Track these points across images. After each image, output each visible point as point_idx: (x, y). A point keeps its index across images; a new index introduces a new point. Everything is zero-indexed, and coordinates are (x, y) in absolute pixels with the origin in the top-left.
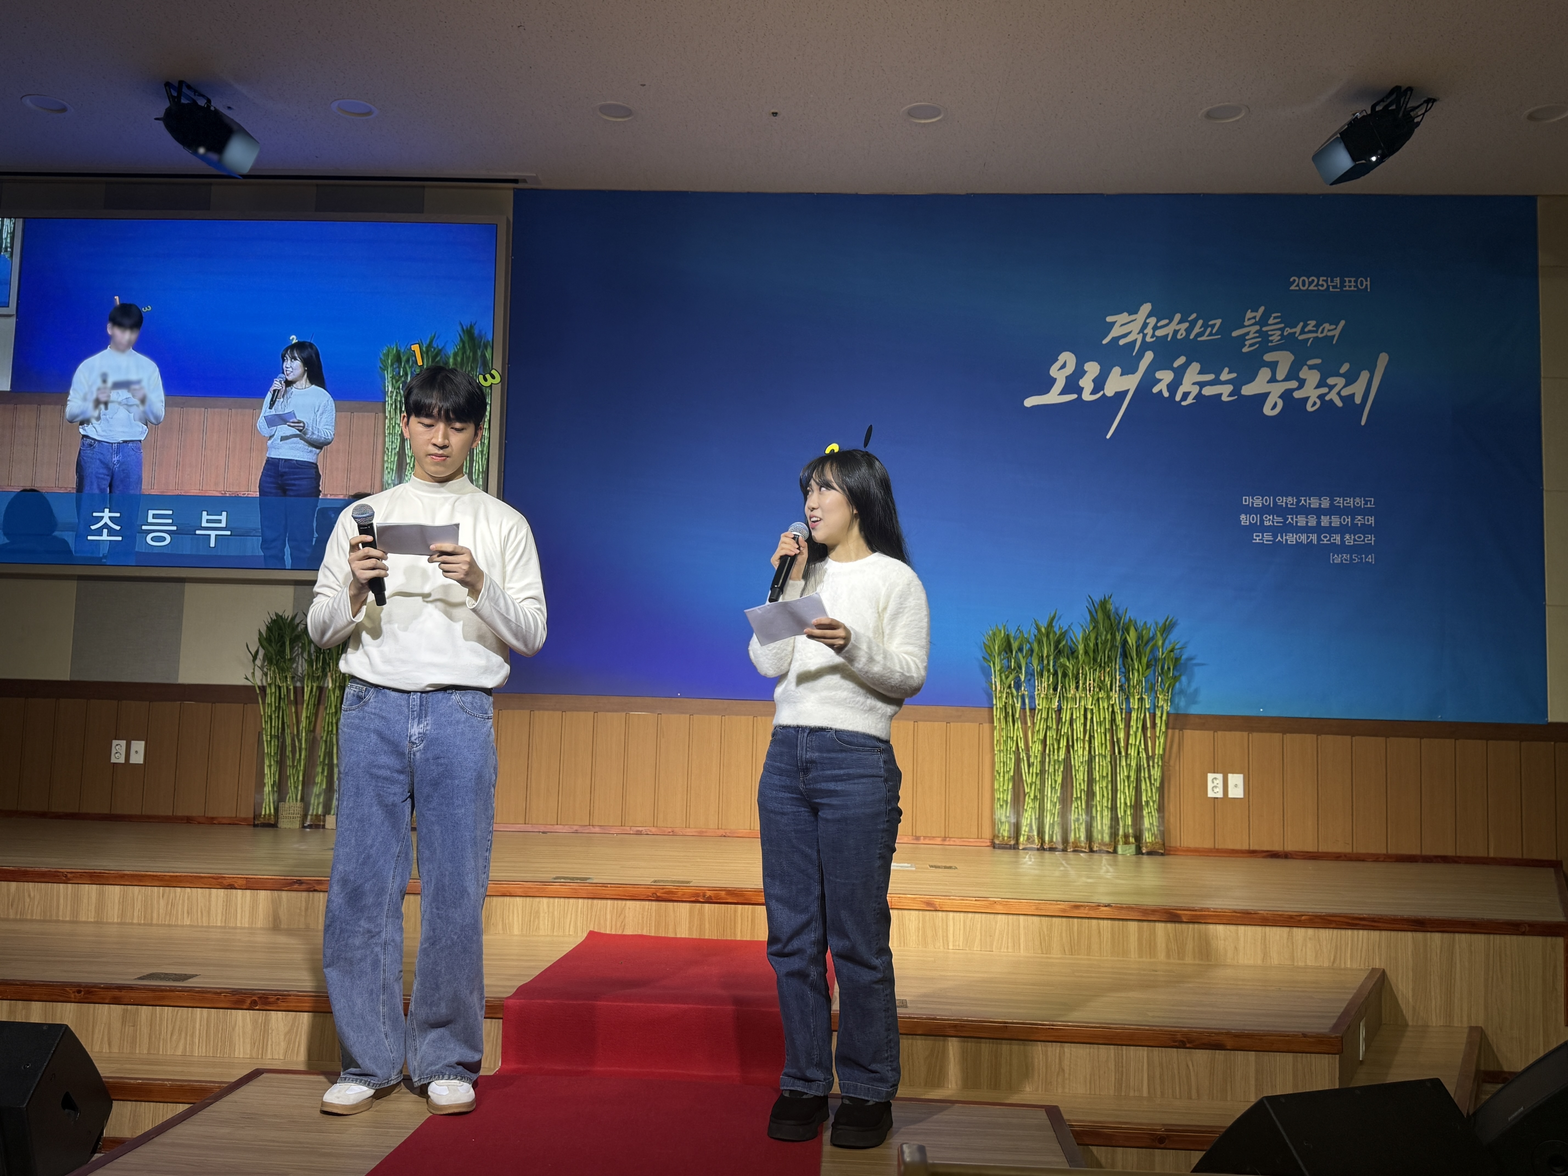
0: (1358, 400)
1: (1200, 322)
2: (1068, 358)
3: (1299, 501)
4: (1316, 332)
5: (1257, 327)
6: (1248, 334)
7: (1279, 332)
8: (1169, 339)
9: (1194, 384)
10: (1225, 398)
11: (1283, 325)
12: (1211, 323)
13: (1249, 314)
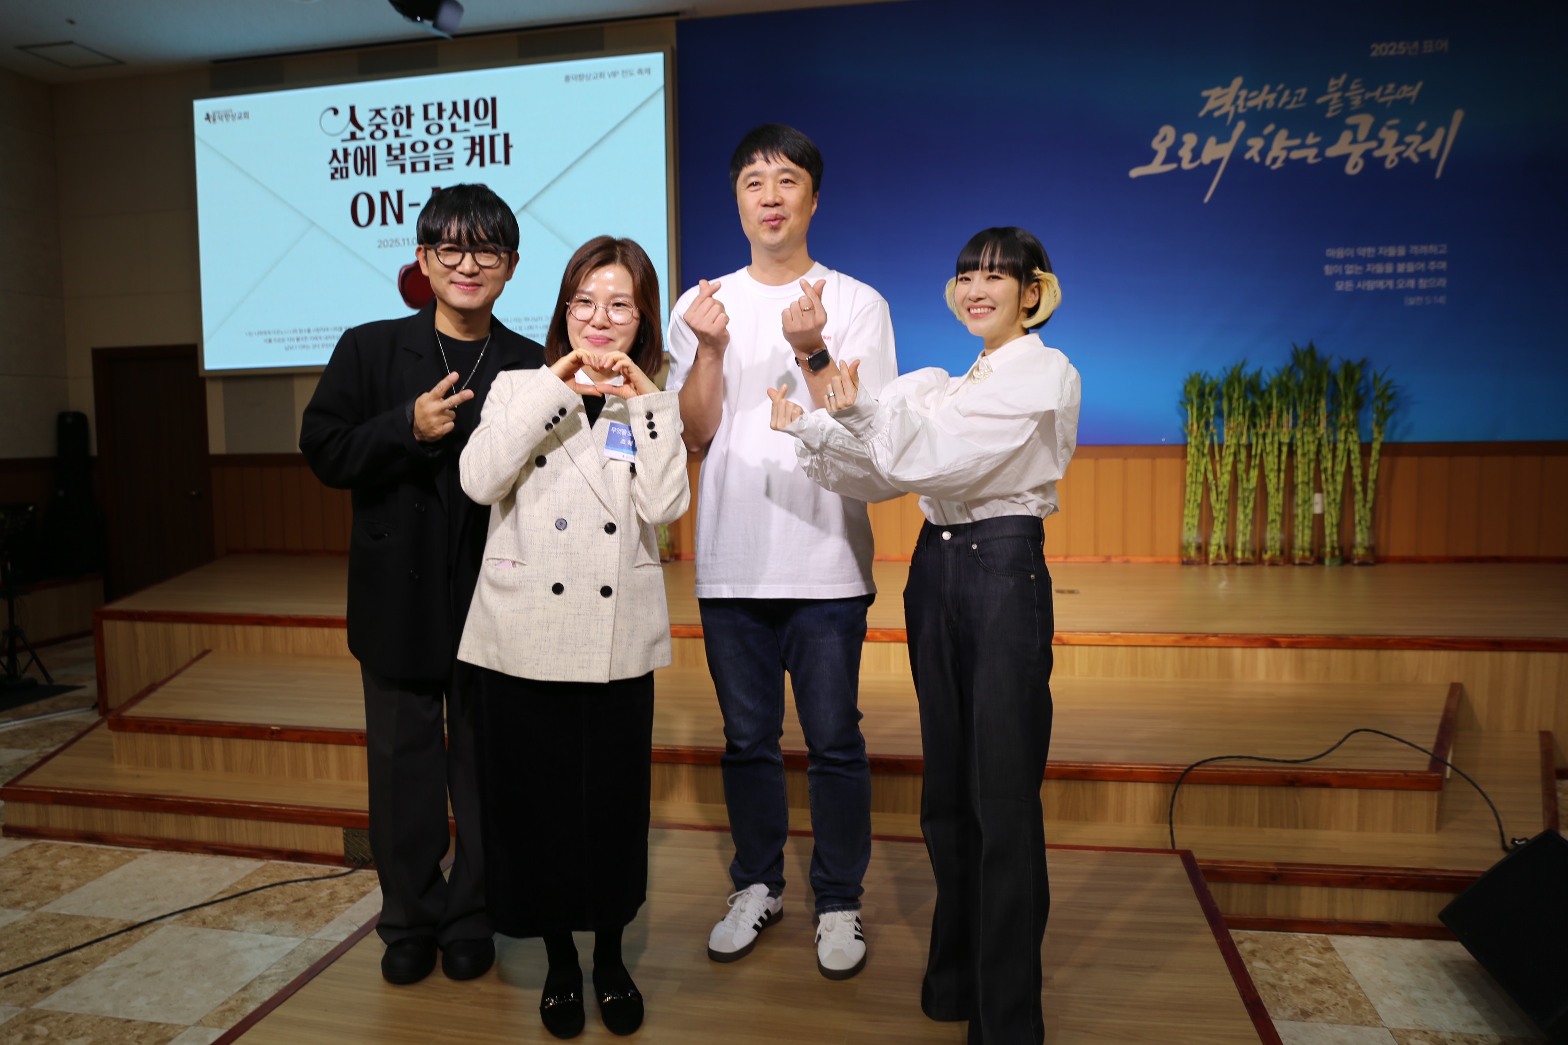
0: (1433, 155)
1: (1287, 93)
2: (1168, 132)
3: (1377, 251)
4: (1394, 93)
5: (1339, 94)
6: (1330, 100)
7: (1359, 98)
8: (1259, 108)
9: (1284, 148)
10: (1311, 161)
11: (1362, 91)
12: (1298, 92)
13: (1332, 82)
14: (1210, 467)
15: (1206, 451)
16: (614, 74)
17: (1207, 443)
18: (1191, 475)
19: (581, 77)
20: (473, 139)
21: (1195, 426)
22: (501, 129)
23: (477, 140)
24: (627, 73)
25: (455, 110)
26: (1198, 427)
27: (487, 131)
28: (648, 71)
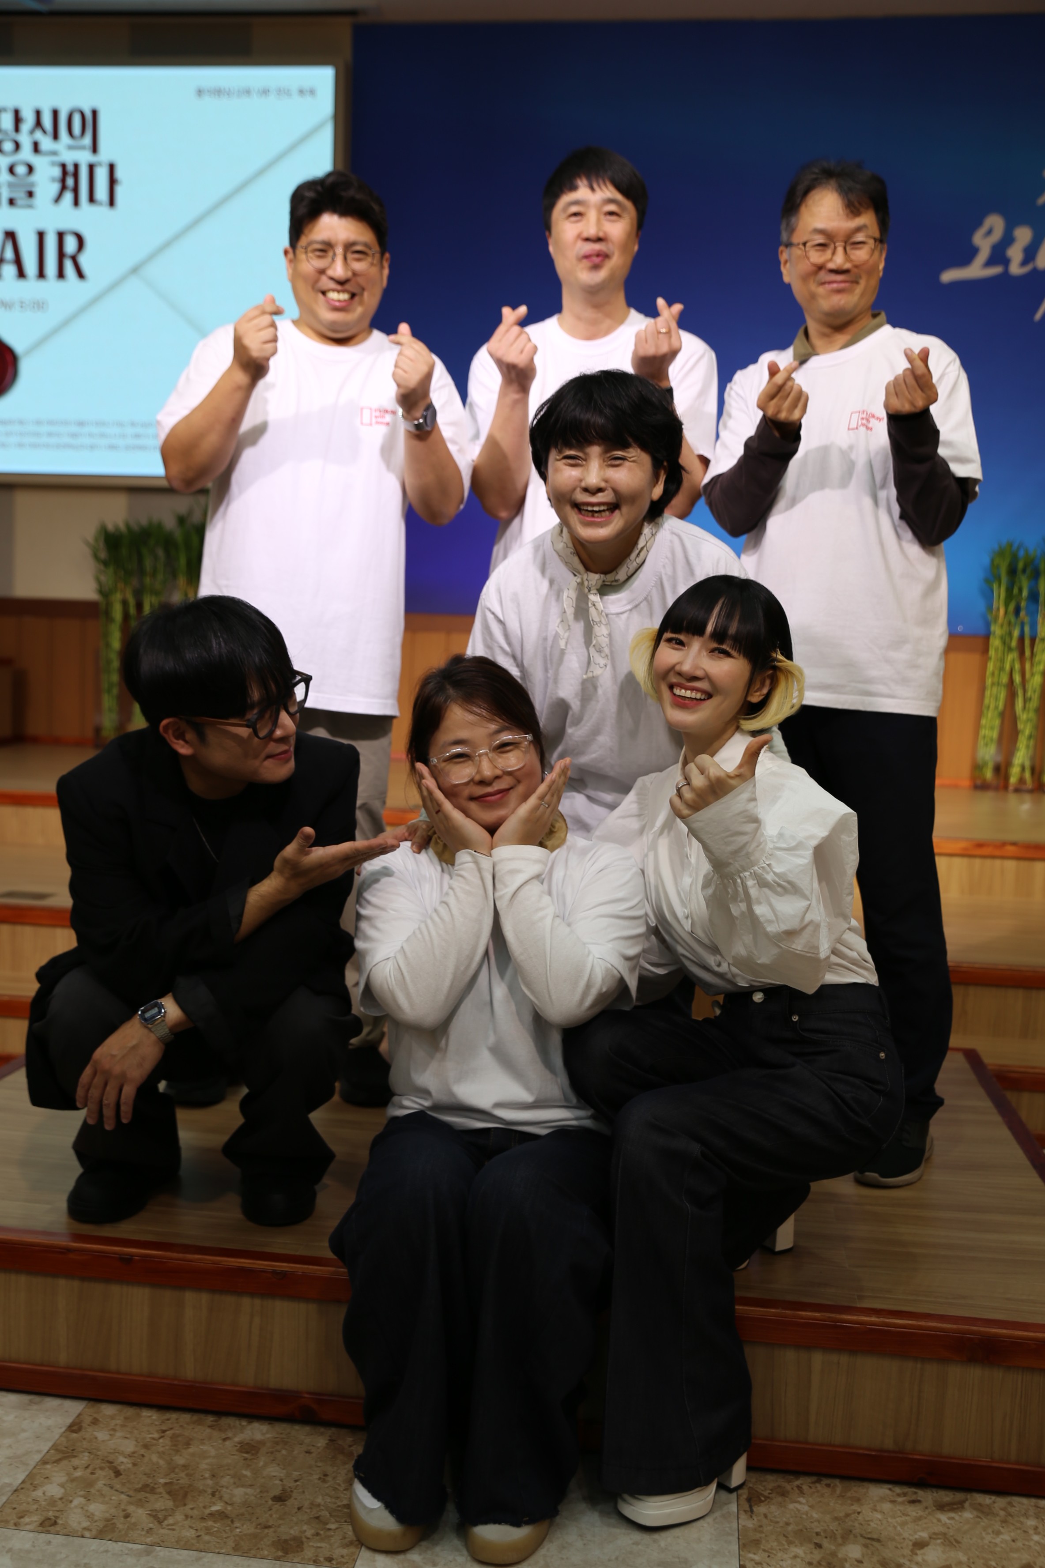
2: (995, 223)
14: (1017, 666)
15: (1014, 644)
16: (265, 92)
17: (1016, 633)
18: (993, 674)
19: (218, 92)
20: (64, 166)
21: (1002, 611)
22: (105, 154)
23: (70, 168)
24: (283, 92)
25: (38, 123)
26: (1006, 612)
27: (84, 157)
28: (312, 92)
